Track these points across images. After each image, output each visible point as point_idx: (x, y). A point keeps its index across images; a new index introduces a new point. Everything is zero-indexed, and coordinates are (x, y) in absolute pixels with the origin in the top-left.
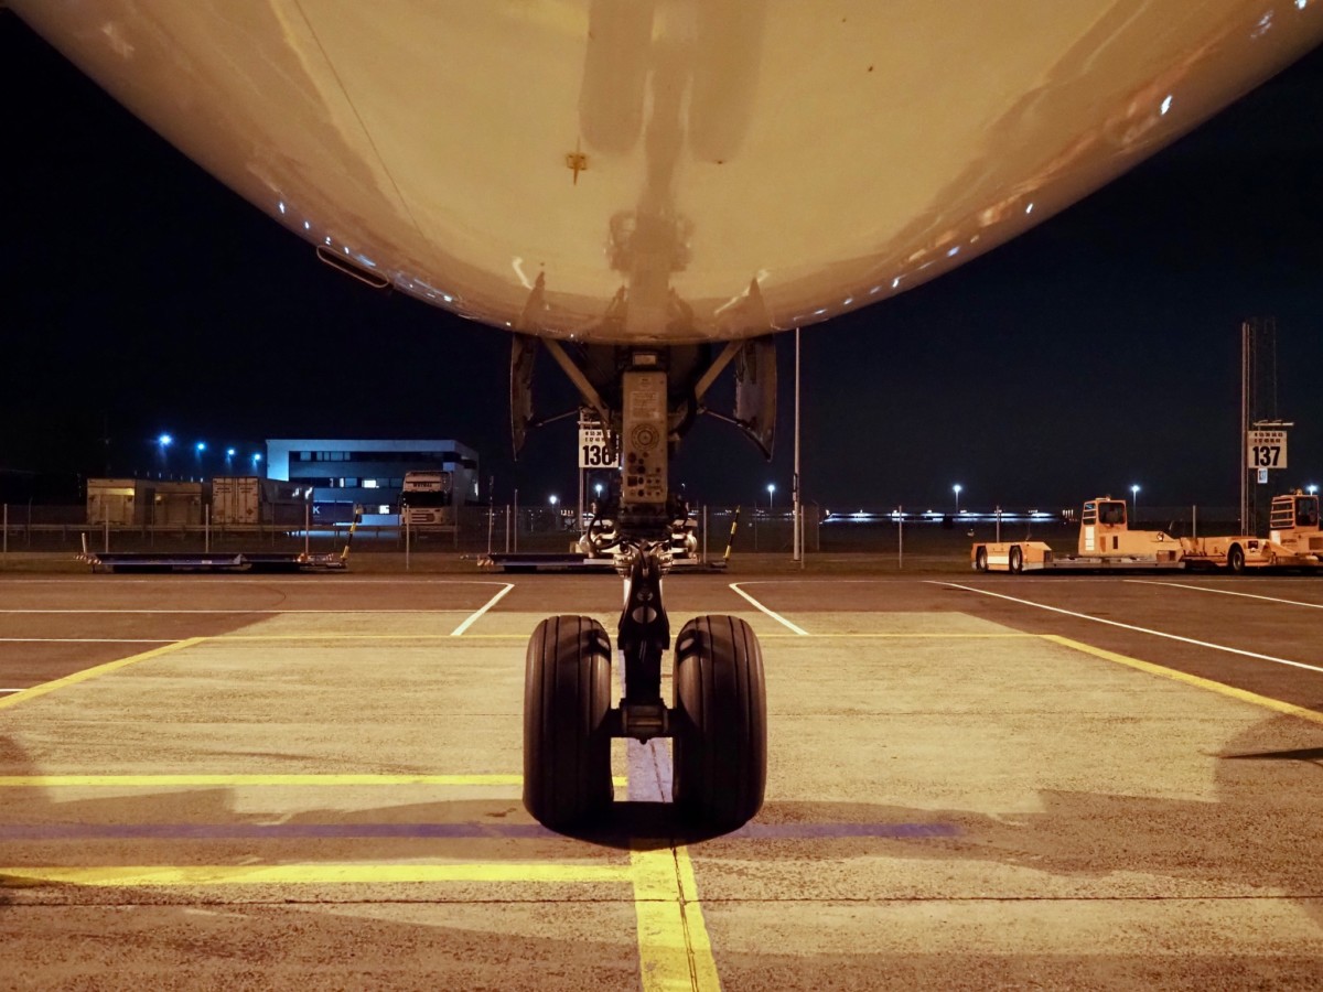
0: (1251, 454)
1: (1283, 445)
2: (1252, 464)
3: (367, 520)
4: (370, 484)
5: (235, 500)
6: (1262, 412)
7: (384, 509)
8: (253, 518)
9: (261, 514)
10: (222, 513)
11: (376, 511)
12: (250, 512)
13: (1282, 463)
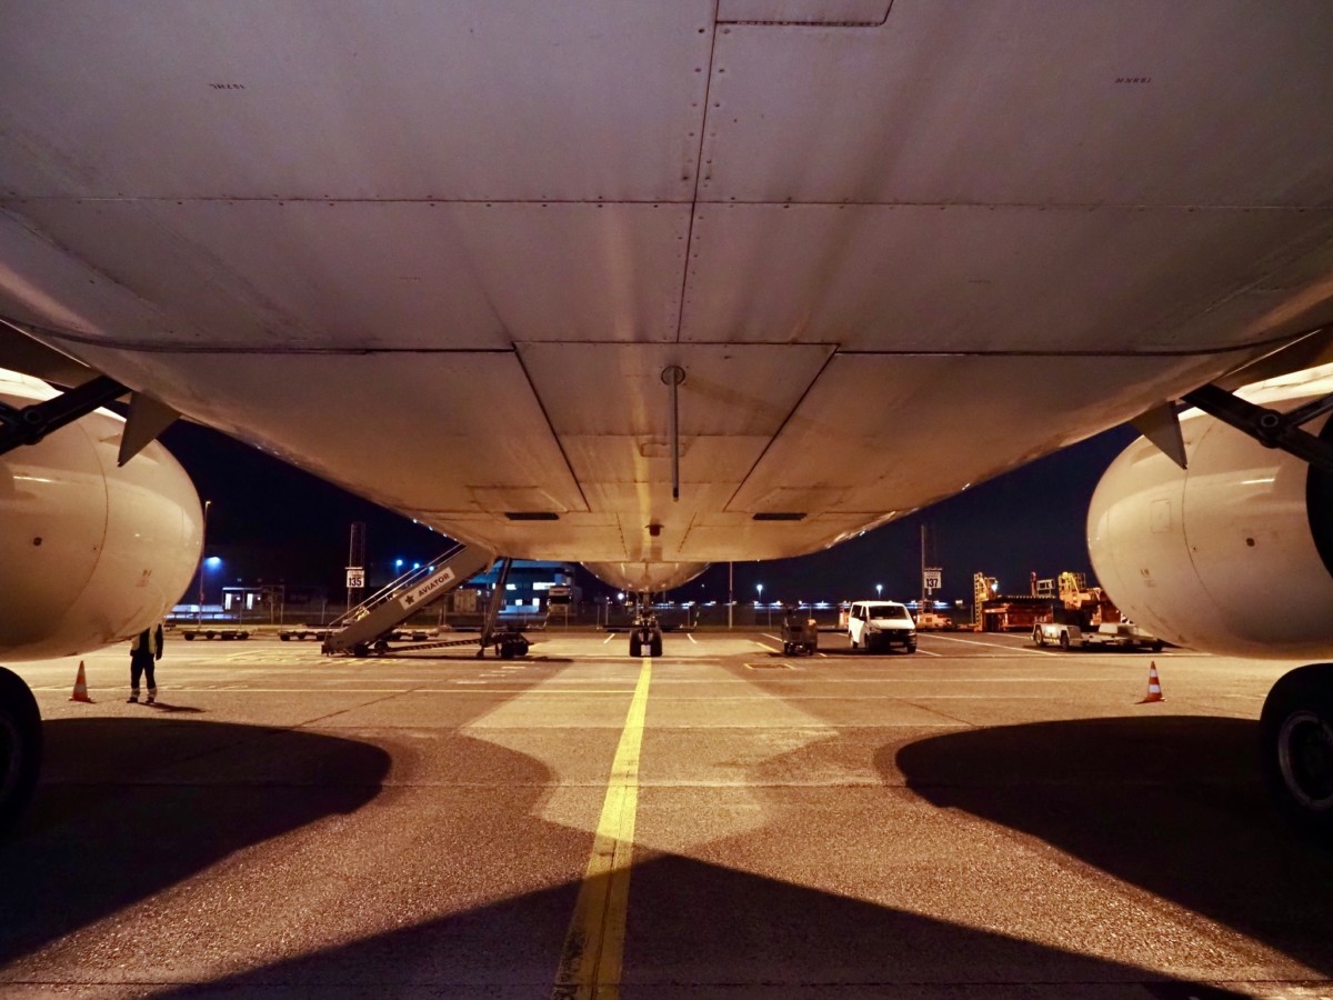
0: (925, 582)
1: (939, 579)
2: (926, 586)
3: (509, 609)
4: (511, 587)
5: (465, 601)
6: (931, 564)
7: (519, 602)
8: (474, 609)
9: (477, 607)
10: (459, 607)
11: (513, 603)
12: (472, 606)
13: (939, 586)
